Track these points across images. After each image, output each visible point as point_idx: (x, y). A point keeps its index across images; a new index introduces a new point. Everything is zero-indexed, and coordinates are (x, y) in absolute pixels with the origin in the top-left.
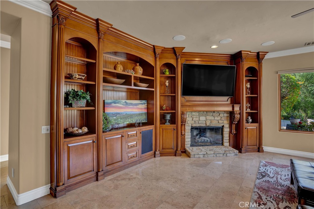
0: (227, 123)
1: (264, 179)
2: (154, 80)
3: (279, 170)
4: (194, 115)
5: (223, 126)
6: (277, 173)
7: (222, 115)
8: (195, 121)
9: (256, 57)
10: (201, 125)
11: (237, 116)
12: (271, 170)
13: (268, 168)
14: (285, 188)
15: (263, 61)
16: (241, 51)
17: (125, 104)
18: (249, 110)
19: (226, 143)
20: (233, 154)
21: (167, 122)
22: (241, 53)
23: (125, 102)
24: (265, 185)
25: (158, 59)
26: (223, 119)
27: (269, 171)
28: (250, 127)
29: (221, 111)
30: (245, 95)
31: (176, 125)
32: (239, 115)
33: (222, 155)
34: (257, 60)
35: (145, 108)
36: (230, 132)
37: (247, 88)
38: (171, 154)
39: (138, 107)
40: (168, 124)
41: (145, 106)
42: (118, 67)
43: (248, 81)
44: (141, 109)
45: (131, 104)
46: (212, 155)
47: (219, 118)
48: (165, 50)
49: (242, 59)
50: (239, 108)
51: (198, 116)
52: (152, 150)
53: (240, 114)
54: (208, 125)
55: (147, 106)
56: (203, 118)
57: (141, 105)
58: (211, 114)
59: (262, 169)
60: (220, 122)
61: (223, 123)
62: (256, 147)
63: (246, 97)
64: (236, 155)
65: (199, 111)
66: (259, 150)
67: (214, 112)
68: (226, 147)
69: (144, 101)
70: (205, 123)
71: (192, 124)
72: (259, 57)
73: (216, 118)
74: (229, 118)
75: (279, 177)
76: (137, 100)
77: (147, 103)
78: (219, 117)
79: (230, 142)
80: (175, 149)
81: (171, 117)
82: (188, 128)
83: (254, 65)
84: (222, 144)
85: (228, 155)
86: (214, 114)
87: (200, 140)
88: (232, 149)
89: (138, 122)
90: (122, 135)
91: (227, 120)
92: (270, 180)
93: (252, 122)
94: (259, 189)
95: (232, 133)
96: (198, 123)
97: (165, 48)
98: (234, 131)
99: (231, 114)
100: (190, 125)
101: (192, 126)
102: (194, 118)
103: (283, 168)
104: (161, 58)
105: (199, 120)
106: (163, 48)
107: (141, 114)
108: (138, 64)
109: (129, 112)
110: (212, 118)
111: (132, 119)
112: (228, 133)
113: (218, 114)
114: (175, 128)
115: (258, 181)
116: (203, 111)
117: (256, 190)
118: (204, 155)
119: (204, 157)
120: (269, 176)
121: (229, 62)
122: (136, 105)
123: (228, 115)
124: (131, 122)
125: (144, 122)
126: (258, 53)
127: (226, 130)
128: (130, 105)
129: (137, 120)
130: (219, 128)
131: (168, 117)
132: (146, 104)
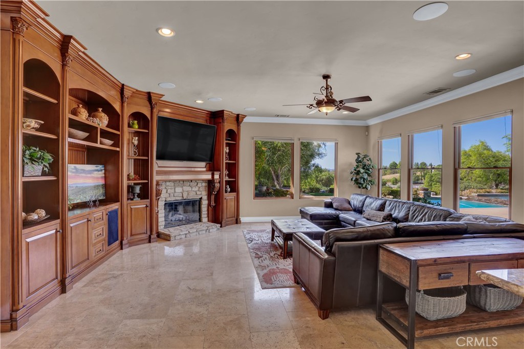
0: (205, 194)
1: (253, 242)
2: (119, 135)
3: (260, 234)
4: (168, 186)
5: (201, 198)
6: (260, 236)
7: (200, 185)
8: (169, 194)
9: (235, 119)
10: (177, 198)
11: (217, 185)
12: (254, 235)
13: (251, 234)
14: (269, 245)
15: (241, 125)
16: (223, 111)
17: (74, 171)
18: (227, 179)
19: (205, 219)
20: (215, 229)
21: (136, 196)
22: (223, 113)
23: (75, 167)
24: (256, 246)
25: (125, 104)
26: (201, 189)
27: (253, 237)
28: (229, 197)
29: (199, 180)
30: (225, 161)
31: (149, 200)
32: (219, 184)
33: (204, 232)
34: (236, 122)
35: (102, 177)
36: (209, 205)
37: (226, 153)
38: (143, 242)
39: (92, 175)
40: (137, 199)
41: (101, 174)
42: (82, 114)
43: (228, 145)
44: (97, 178)
45: (84, 171)
46: (195, 234)
47: (197, 189)
48: (137, 93)
49: (223, 119)
50: (218, 176)
51: (173, 187)
52: (117, 240)
53: (220, 182)
54: (185, 198)
55: (105, 174)
56: (179, 190)
57: (97, 172)
58: (189, 184)
59: (248, 236)
60: (198, 193)
61: (201, 194)
62: (234, 219)
63: (226, 163)
64: (218, 229)
65: (174, 181)
66: (237, 221)
67: (191, 181)
68: (205, 223)
69: (100, 167)
70: (181, 195)
71: (166, 198)
72: (238, 119)
73: (194, 189)
74: (207, 188)
75: (262, 238)
76: (84, 164)
77: (105, 170)
78: (197, 187)
79: (208, 217)
80: (149, 233)
81: (141, 189)
82: (161, 204)
83: (234, 127)
84: (200, 220)
85: (211, 231)
86: (191, 184)
87: (173, 219)
88: (213, 224)
89: (94, 199)
90: (88, 219)
91: (205, 191)
92: (258, 242)
93: (230, 192)
94: (253, 249)
95: (211, 206)
96: (174, 196)
97: (137, 90)
98: (213, 204)
99: (210, 183)
100: (164, 199)
101: (166, 201)
102: (169, 190)
103: (261, 232)
104: (130, 104)
105: (175, 192)
106: (135, 91)
107: (96, 187)
108: (100, 109)
109: (81, 184)
110: (189, 189)
111: (85, 195)
112: (206, 206)
113: (196, 183)
114: (148, 205)
115: (249, 245)
116: (179, 181)
117: (252, 251)
118: (186, 234)
119: (186, 237)
120: (255, 240)
121: (208, 121)
122: (91, 172)
123: (207, 184)
124: (84, 200)
125: (101, 198)
126: (238, 115)
127: (205, 203)
128: (81, 173)
129: (92, 197)
130: (196, 201)
131: (138, 190)
132: (103, 171)
